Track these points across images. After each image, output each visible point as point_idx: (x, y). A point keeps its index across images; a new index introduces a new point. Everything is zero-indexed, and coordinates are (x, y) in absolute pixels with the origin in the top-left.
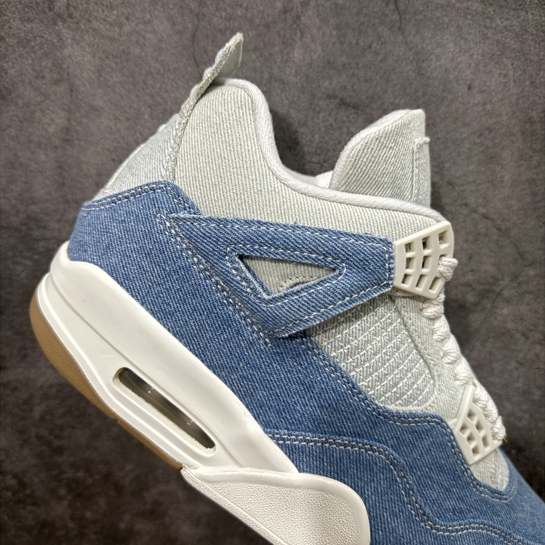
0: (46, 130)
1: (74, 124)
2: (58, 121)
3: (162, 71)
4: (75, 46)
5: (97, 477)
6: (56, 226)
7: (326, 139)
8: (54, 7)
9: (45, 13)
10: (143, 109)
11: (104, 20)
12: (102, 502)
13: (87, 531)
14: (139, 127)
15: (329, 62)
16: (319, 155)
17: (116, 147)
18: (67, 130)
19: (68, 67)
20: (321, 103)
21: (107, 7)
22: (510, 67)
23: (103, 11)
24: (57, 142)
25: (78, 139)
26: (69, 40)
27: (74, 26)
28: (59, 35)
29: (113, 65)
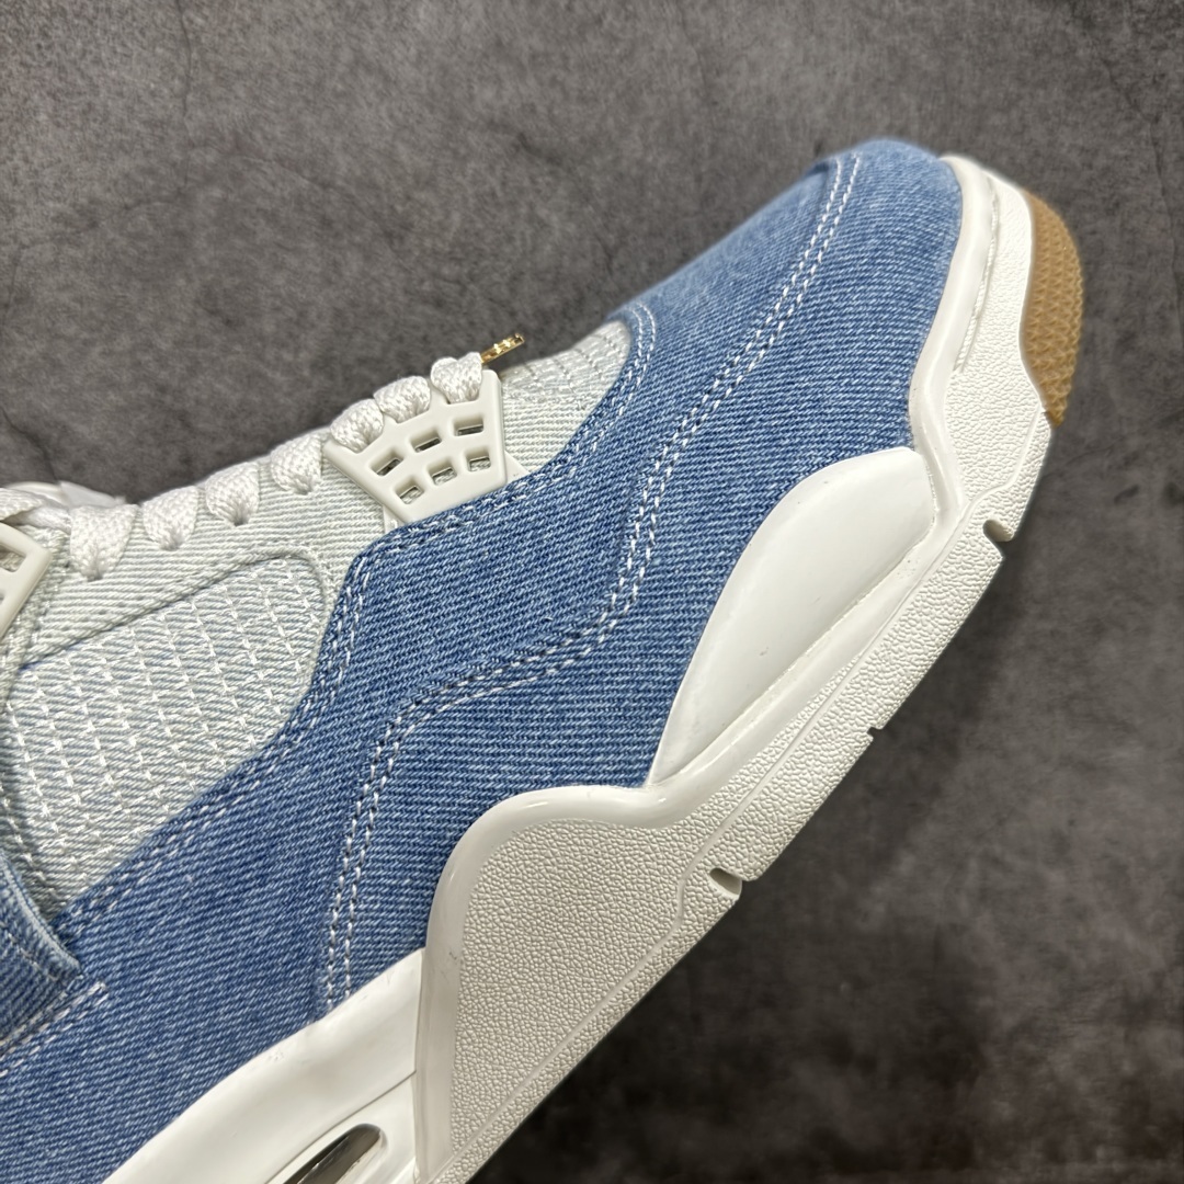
3: (90, 11)
7: (480, 225)
10: (36, 97)
14: (22, 140)
15: (499, 44)
16: (459, 261)
20: (473, 138)
22: (913, 113)
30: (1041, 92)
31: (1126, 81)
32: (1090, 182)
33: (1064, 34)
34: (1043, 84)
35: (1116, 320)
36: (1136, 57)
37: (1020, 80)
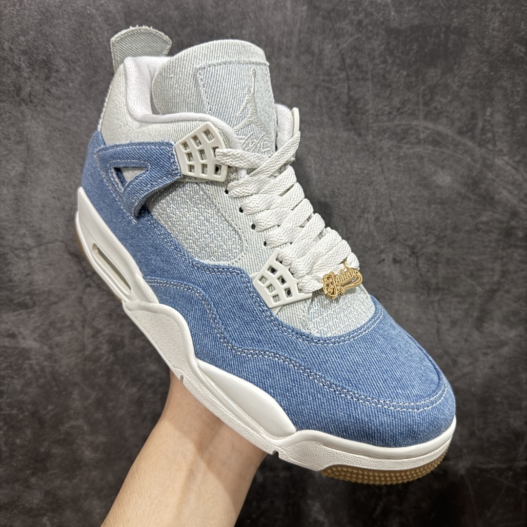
0: (9, 174)
1: (29, 171)
2: (17, 168)
4: (33, 121)
5: (26, 414)
6: (11, 238)
8: (20, 95)
9: (13, 97)
11: (54, 107)
12: (29, 432)
13: (16, 453)
17: (56, 189)
18: (23, 175)
19: (27, 134)
21: (56, 98)
22: (313, 162)
23: (54, 101)
24: (16, 182)
25: (30, 182)
26: (29, 117)
27: (33, 108)
28: (22, 113)
29: (58, 136)
30: (348, 154)
31: (371, 150)
32: (363, 177)
33: (353, 139)
34: (348, 152)
35: (374, 214)
36: (374, 143)
37: (342, 151)
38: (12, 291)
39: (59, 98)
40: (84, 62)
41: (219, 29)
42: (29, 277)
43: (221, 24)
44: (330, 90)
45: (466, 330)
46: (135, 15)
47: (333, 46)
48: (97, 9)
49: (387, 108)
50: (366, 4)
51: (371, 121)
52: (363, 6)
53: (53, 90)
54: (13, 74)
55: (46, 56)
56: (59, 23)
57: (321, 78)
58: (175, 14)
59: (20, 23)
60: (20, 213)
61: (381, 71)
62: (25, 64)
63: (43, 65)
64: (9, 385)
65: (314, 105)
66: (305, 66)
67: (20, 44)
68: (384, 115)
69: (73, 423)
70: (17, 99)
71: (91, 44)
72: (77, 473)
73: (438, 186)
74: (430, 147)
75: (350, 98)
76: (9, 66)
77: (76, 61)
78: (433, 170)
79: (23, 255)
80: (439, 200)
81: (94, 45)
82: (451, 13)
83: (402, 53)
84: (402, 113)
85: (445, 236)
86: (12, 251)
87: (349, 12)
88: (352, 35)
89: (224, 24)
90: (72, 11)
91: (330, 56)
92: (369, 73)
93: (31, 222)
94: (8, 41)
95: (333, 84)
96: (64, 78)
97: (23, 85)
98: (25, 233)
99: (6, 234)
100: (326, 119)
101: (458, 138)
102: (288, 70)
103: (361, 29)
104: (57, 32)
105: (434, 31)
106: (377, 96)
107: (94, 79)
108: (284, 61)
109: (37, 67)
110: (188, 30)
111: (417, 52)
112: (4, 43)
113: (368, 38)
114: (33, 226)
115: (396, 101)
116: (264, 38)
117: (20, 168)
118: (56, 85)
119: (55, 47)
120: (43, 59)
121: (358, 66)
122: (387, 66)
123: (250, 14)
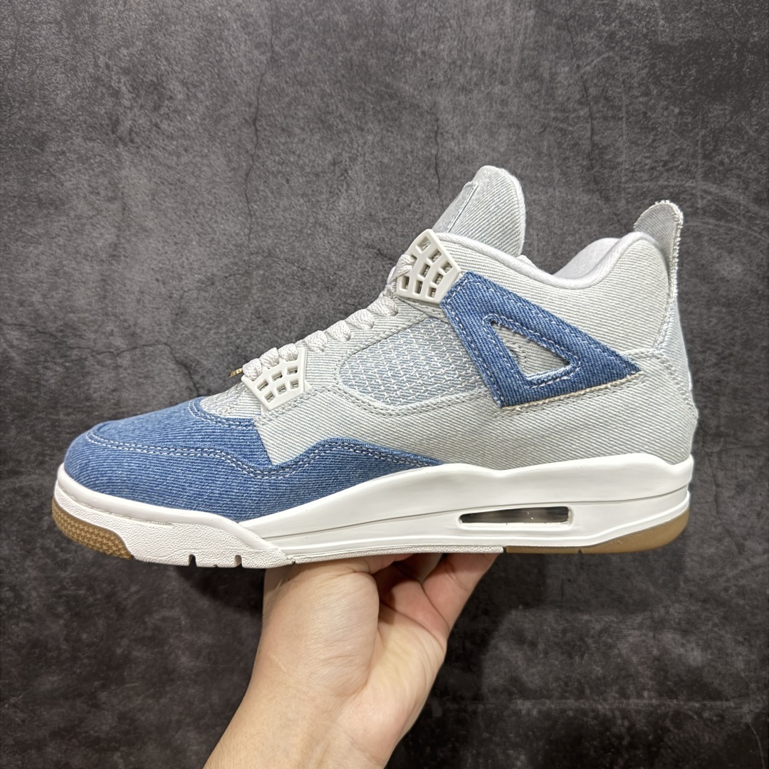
38: (89, 413)
39: (171, 137)
40: (210, 86)
41: (405, 42)
42: (114, 393)
43: (408, 34)
44: (564, 132)
45: (760, 498)
46: (285, 20)
47: (571, 69)
48: (232, 12)
49: (648, 161)
50: (622, 8)
51: (623, 180)
52: (617, 12)
53: (164, 126)
54: (109, 102)
55: (156, 76)
56: (178, 31)
57: (553, 114)
58: (342, 19)
59: (122, 29)
60: (106, 301)
61: (641, 106)
62: (127, 88)
63: (152, 88)
64: (76, 552)
65: (539, 154)
66: (528, 97)
67: (120, 59)
68: (644, 171)
69: (167, 613)
70: (113, 137)
71: (221, 61)
72: (168, 688)
73: (722, 279)
74: (712, 221)
75: (594, 145)
76: (104, 90)
77: (198, 84)
78: (716, 254)
79: (108, 362)
80: (724, 300)
81: (225, 61)
82: (750, 22)
83: (674, 80)
84: (672, 169)
85: (731, 355)
86: (92, 356)
87: (597, 20)
88: (599, 54)
89: (413, 35)
90: (196, 14)
91: (566, 83)
92: (624, 110)
93: (122, 314)
94: (105, 54)
95: (571, 125)
96: (180, 108)
97: (121, 117)
98: (112, 331)
99: (85, 330)
100: (556, 175)
101: (754, 208)
102: (504, 103)
103: (613, 45)
104: (174, 43)
105: (723, 48)
106: (635, 143)
107: (222, 111)
108: (497, 89)
109: (143, 92)
110: (361, 42)
111: (696, 80)
112: (99, 57)
113: (623, 58)
114: (125, 321)
115: (663, 151)
116: (469, 55)
117: (110, 236)
118: (168, 118)
119: (170, 64)
120: (151, 81)
121: (606, 99)
122: (651, 99)
123: (451, 21)
